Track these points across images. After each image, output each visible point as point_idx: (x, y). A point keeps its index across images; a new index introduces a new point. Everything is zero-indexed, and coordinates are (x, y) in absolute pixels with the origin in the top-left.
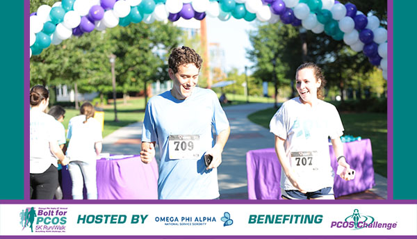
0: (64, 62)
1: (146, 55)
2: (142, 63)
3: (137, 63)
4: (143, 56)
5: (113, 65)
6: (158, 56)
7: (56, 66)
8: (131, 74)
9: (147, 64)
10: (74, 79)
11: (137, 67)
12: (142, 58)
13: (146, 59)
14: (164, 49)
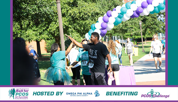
0: (120, 25)
1: (155, 20)
2: (154, 24)
3: (151, 24)
4: (154, 21)
5: (141, 25)
6: (161, 20)
7: (117, 27)
8: (148, 29)
9: (156, 25)
10: (124, 33)
11: (151, 26)
12: (154, 22)
13: (155, 22)
14: (163, 17)
